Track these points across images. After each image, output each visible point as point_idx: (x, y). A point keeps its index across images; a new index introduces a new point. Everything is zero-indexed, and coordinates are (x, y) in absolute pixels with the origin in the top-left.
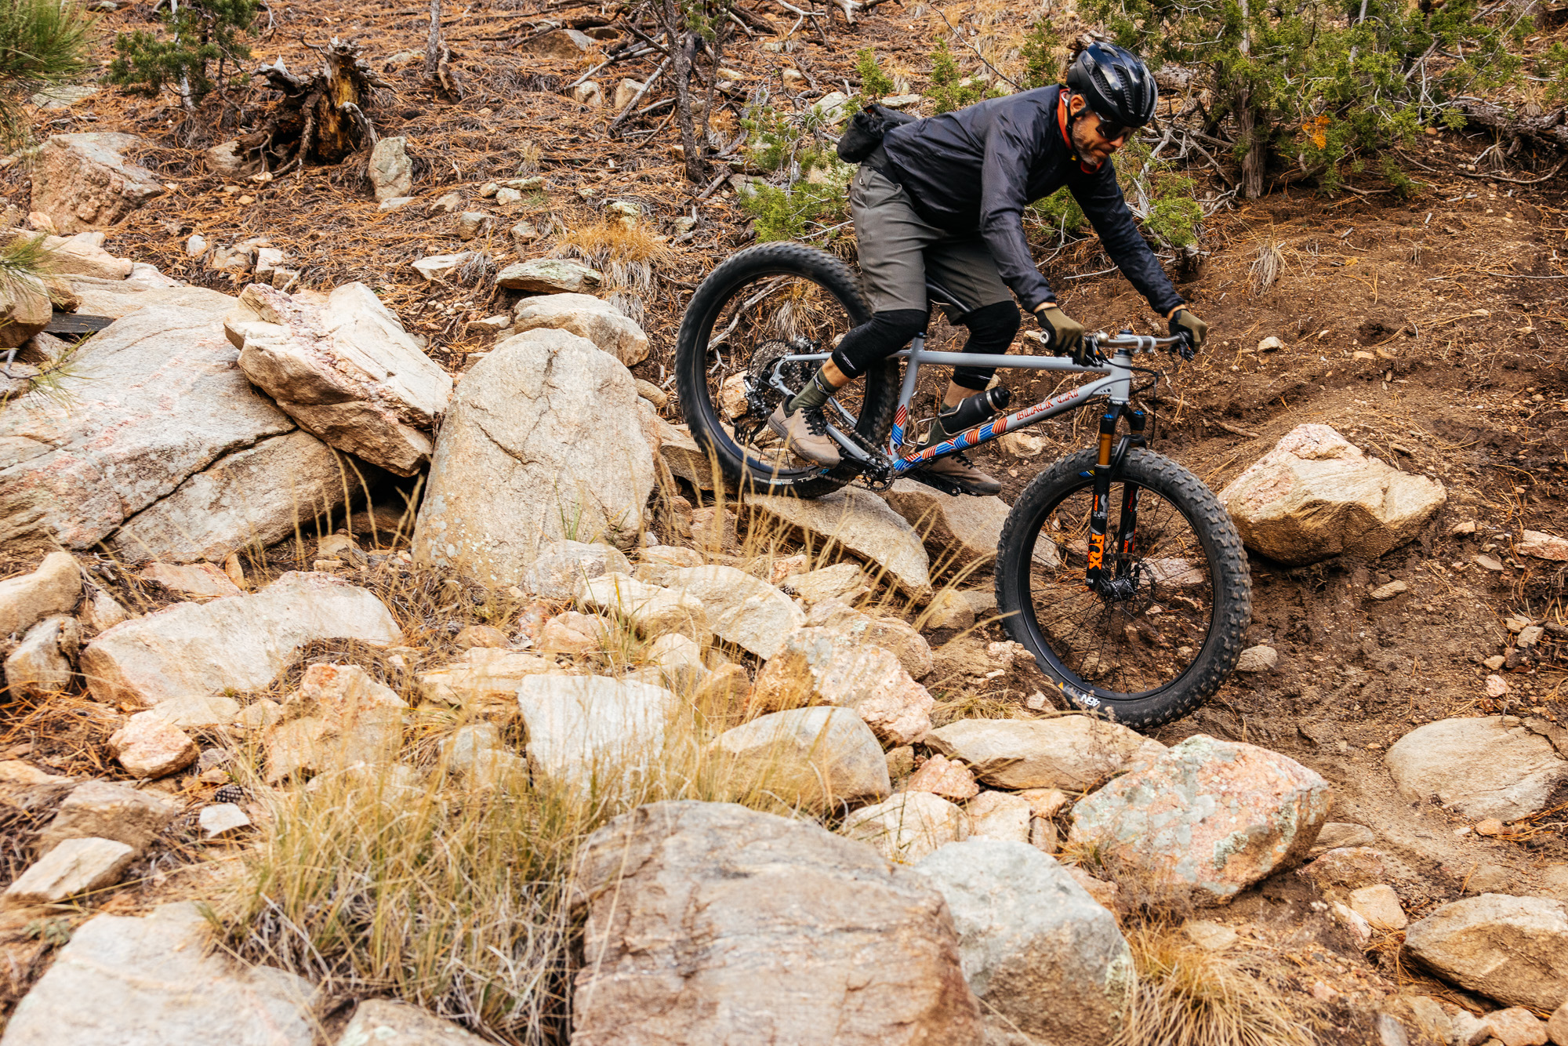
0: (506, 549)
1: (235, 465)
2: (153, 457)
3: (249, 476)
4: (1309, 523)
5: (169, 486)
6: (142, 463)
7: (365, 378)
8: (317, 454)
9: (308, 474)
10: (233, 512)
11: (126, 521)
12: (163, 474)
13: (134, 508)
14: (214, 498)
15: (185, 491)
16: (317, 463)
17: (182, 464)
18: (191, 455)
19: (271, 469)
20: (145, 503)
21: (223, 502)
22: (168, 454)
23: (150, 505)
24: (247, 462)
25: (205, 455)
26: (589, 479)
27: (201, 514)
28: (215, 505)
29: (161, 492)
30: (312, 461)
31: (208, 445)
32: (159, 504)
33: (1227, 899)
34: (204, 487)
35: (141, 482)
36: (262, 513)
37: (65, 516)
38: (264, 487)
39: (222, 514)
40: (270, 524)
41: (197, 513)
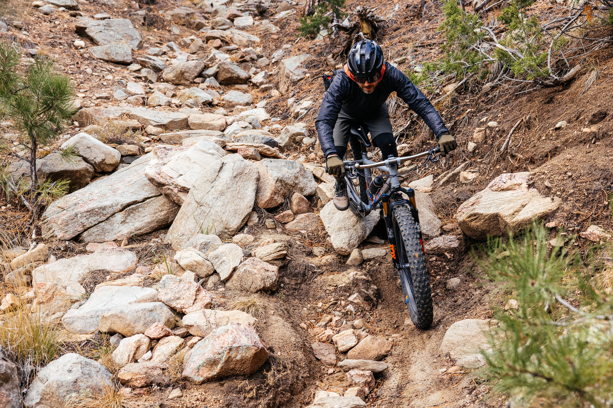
0: (184, 237)
1: (132, 209)
2: (97, 210)
3: (138, 212)
4: (473, 223)
5: (104, 218)
6: (91, 212)
7: (169, 178)
8: (164, 203)
9: (160, 209)
10: (130, 224)
11: (85, 230)
12: (101, 214)
13: (88, 226)
14: (123, 220)
15: (111, 219)
16: (165, 205)
17: (110, 211)
18: (114, 208)
19: (147, 209)
20: (93, 224)
21: (127, 221)
22: (104, 208)
23: (96, 225)
24: (137, 208)
25: (119, 207)
26: (219, 211)
27: (118, 225)
28: (123, 222)
29: (100, 220)
30: (163, 205)
31: (120, 204)
32: (100, 224)
33: (199, 382)
34: (119, 217)
35: (91, 218)
36: (140, 224)
37: (60, 231)
38: (143, 215)
39: (126, 225)
40: (143, 227)
41: (116, 225)
